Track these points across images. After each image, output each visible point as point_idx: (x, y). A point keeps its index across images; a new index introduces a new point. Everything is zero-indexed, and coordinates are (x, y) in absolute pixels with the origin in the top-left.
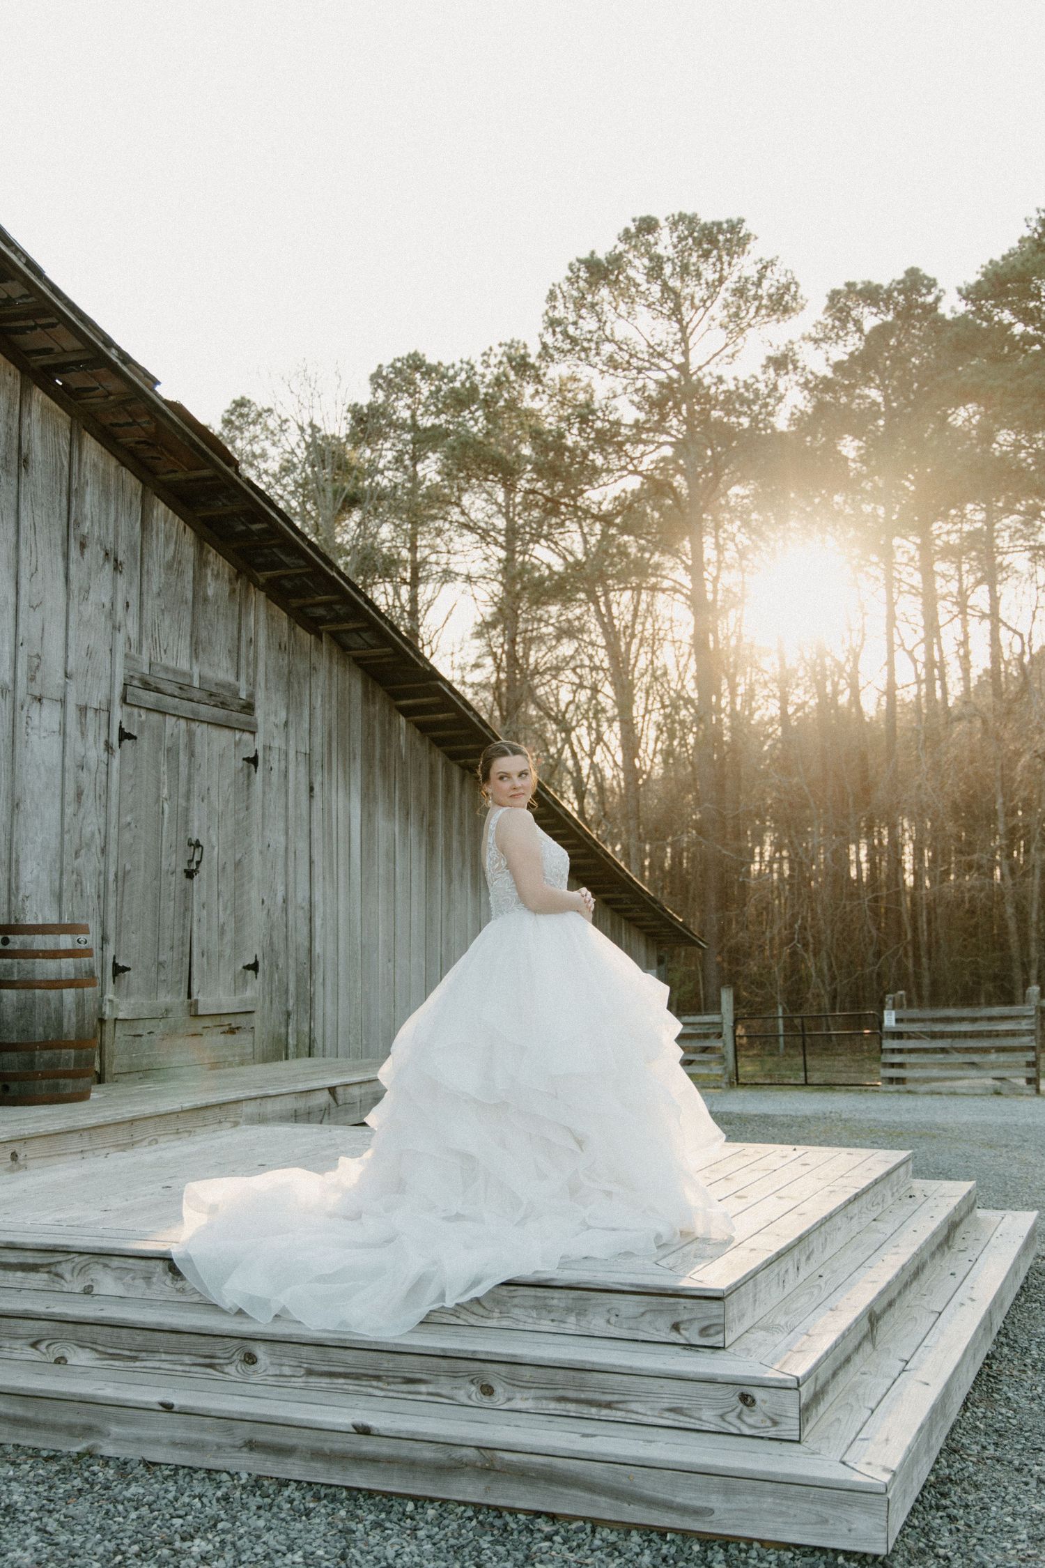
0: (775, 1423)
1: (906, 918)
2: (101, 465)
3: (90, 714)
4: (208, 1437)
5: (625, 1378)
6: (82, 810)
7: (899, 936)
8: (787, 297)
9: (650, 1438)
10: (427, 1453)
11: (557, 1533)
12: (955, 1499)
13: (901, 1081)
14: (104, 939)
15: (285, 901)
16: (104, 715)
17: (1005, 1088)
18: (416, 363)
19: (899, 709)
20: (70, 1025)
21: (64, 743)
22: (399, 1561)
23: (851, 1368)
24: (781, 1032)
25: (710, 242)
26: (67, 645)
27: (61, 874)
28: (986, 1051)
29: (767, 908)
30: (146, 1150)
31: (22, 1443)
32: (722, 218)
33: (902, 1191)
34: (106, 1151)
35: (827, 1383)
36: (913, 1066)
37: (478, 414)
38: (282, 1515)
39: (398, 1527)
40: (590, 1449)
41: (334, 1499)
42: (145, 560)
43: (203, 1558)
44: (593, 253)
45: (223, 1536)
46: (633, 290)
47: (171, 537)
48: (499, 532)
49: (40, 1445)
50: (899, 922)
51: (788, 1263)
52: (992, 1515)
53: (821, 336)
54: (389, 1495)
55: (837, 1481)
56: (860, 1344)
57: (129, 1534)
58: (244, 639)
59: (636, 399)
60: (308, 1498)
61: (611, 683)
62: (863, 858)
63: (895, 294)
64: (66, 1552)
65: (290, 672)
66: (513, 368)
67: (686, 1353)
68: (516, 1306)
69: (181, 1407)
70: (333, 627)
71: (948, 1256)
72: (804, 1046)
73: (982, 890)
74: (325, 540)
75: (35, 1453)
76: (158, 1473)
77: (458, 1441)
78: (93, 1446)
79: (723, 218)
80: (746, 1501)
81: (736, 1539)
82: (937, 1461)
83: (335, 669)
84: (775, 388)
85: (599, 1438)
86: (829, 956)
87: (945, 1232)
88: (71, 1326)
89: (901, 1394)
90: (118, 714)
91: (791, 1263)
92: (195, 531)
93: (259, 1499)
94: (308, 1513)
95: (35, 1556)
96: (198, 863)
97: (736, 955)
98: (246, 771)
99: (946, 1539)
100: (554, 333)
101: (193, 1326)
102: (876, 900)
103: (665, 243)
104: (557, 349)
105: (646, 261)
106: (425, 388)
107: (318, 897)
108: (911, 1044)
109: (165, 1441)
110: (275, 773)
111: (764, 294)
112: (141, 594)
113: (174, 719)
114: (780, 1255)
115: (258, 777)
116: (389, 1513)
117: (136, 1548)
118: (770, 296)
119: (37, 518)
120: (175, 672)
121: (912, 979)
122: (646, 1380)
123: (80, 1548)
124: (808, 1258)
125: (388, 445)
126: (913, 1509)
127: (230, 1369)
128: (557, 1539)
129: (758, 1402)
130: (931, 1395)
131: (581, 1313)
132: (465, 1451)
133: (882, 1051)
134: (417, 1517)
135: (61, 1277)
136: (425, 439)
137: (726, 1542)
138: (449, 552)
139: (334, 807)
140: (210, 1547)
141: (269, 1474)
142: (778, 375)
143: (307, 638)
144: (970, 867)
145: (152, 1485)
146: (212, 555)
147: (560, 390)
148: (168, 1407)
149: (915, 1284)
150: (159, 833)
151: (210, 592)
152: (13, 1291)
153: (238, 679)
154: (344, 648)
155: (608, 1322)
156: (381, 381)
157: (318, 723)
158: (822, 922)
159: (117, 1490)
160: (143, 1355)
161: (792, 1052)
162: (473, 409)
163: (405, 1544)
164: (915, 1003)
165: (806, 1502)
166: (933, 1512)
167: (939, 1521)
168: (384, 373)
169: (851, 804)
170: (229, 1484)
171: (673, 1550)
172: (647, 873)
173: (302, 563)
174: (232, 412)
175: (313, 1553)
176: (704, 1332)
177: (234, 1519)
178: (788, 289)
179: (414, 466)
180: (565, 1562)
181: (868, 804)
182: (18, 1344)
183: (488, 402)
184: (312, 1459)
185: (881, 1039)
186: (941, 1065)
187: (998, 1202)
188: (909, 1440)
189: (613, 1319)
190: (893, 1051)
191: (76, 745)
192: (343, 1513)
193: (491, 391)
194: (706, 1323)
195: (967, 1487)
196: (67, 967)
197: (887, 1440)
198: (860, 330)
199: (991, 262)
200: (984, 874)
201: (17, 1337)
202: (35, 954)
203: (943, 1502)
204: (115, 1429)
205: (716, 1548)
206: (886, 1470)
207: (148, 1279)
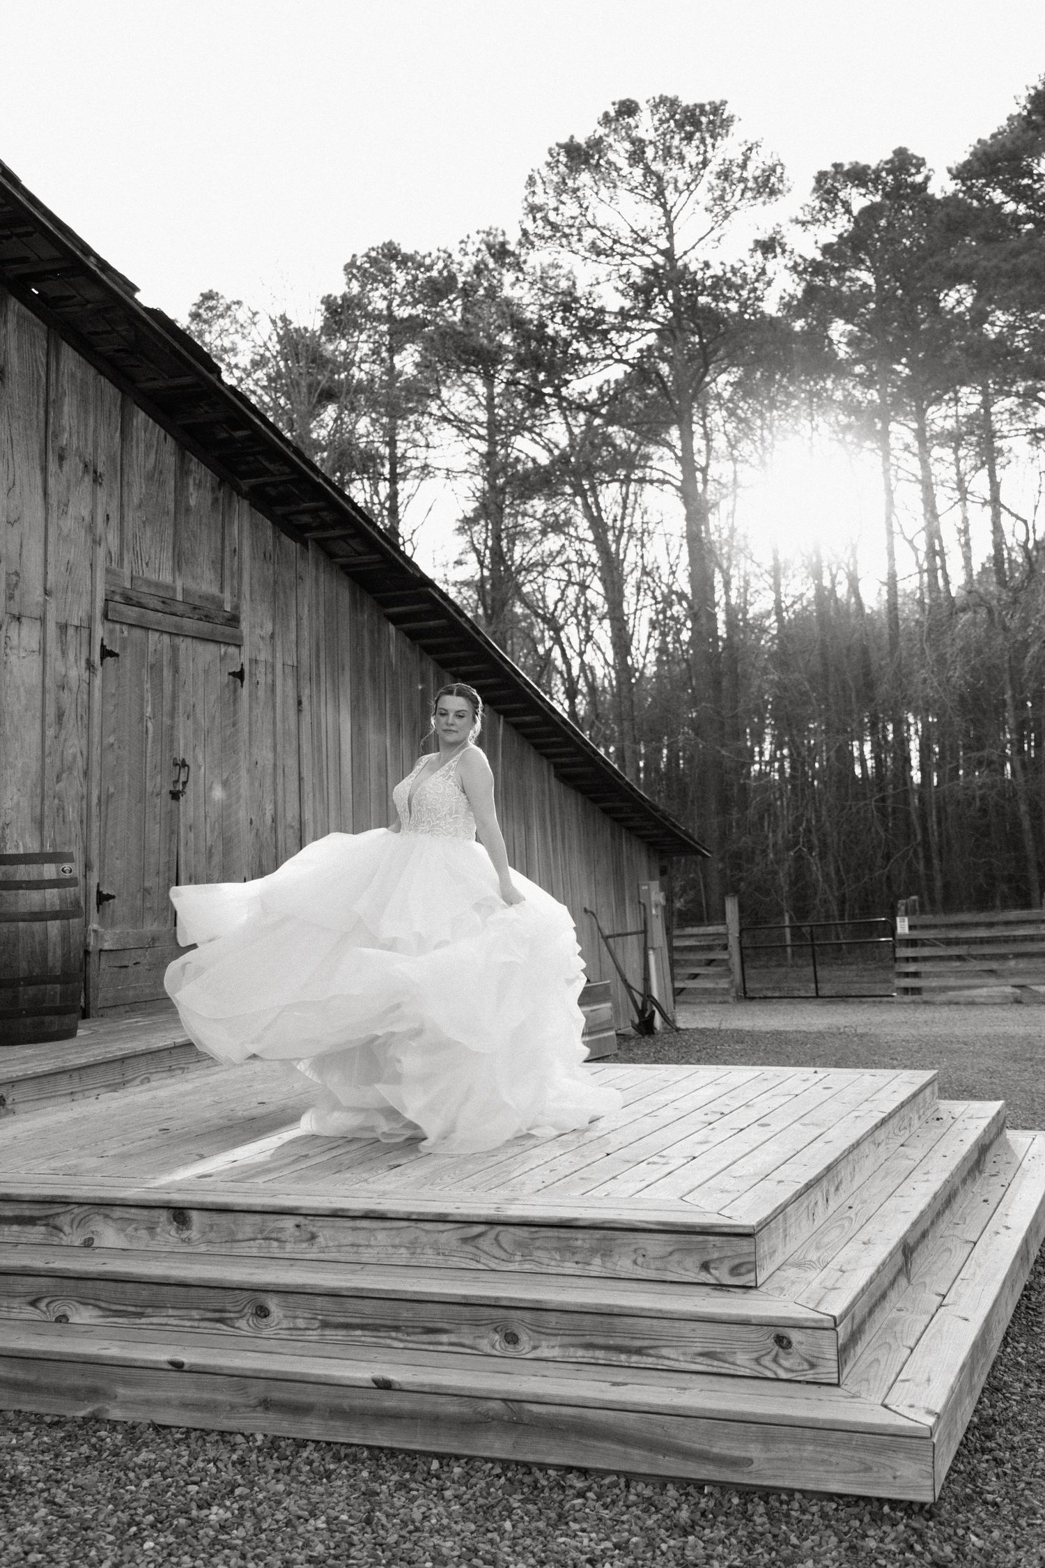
0: (813, 1366)
1: (914, 817)
2: (79, 375)
3: (71, 631)
4: (220, 1397)
5: (655, 1322)
6: (63, 732)
7: (909, 836)
8: (773, 179)
9: (683, 1385)
10: (451, 1408)
11: (590, 1489)
12: (1000, 1441)
13: (916, 991)
14: (88, 866)
15: (274, 820)
16: (85, 633)
17: (1026, 997)
18: (391, 252)
19: (900, 600)
20: (55, 957)
21: (44, 662)
22: (426, 1524)
23: (887, 1304)
24: (789, 942)
25: (692, 124)
26: (46, 560)
27: (43, 799)
28: (1004, 957)
29: (767, 809)
30: (138, 1089)
31: (26, 1408)
32: (704, 99)
33: (929, 1113)
34: (96, 1092)
35: (863, 1322)
36: (929, 975)
37: (456, 303)
38: (302, 1478)
39: (423, 1487)
40: (623, 1399)
41: (355, 1459)
42: (126, 469)
43: (222, 1527)
44: (572, 137)
45: (241, 1503)
46: (614, 174)
47: (151, 446)
48: (480, 424)
49: (42, 1410)
50: (908, 825)
51: (817, 1195)
52: (1040, 1457)
53: (809, 218)
54: (409, 1453)
55: (879, 1426)
56: (895, 1279)
57: (142, 1503)
58: (227, 549)
59: (621, 286)
60: (328, 1458)
61: (600, 579)
62: (868, 755)
63: (884, 174)
64: (78, 1524)
65: (275, 582)
66: (493, 256)
67: (717, 1293)
68: (538, 1248)
69: (192, 1365)
70: (319, 534)
71: (979, 1181)
72: (814, 956)
73: (993, 786)
74: (300, 436)
75: (38, 1420)
76: (169, 1437)
77: (484, 1394)
78: (99, 1410)
79: (705, 101)
80: (786, 1450)
81: (776, 1490)
82: (980, 1402)
83: (322, 577)
84: (763, 272)
85: (629, 1387)
86: (836, 861)
87: (976, 1156)
88: (72, 1283)
89: (939, 1331)
90: (100, 631)
91: (819, 1194)
92: (175, 439)
93: (276, 1462)
94: (328, 1475)
95: (45, 1530)
96: (185, 783)
97: (738, 860)
98: (232, 687)
99: (994, 1485)
100: (535, 220)
101: (200, 1279)
102: (883, 799)
103: (646, 125)
104: (536, 235)
105: (628, 146)
106: (401, 278)
107: (308, 815)
108: (926, 952)
109: (176, 1402)
110: (262, 687)
111: (750, 177)
112: (122, 506)
113: (157, 635)
114: (809, 1186)
115: (245, 692)
116: (412, 1473)
117: (151, 1518)
118: (756, 179)
119: (14, 431)
120: (157, 585)
121: (923, 883)
122: (677, 1324)
123: (93, 1520)
124: (837, 1189)
125: (364, 337)
126: (958, 1454)
127: (242, 1323)
128: (590, 1495)
129: (794, 1344)
130: (972, 1331)
131: (606, 1254)
132: (492, 1404)
133: (896, 960)
134: (443, 1476)
135: (58, 1229)
136: (403, 331)
137: (767, 1493)
138: (427, 446)
139: (323, 720)
140: (229, 1515)
141: (286, 1435)
142: (766, 259)
143: (292, 546)
144: (980, 763)
145: (163, 1449)
146: (194, 464)
147: (542, 278)
148: (178, 1366)
149: (947, 1212)
150: (143, 754)
151: (192, 502)
152: (9, 1247)
153: (222, 591)
154: (331, 555)
155: (635, 1262)
156: (355, 271)
157: (305, 634)
158: (828, 824)
159: (127, 1457)
160: (149, 1310)
161: (800, 962)
162: (451, 297)
163: (432, 1505)
164: (928, 908)
165: (849, 1449)
166: (978, 1455)
167: (985, 1465)
168: (358, 263)
169: (854, 699)
170: (244, 1446)
171: (711, 1504)
172: (642, 776)
173: (287, 470)
174: (199, 306)
175: (336, 1518)
176: (734, 1271)
177: (252, 1484)
178: (774, 171)
179: (391, 359)
180: (600, 1519)
181: (872, 700)
182: (16, 1303)
183: (467, 291)
184: (332, 1418)
185: (894, 947)
186: (958, 974)
187: (1026, 1120)
188: (951, 1379)
189: (640, 1260)
190: (907, 959)
191: (57, 665)
192: (365, 1474)
193: (469, 279)
194: (737, 1261)
195: (1012, 1428)
196: (52, 896)
197: (929, 1380)
198: (848, 211)
199: (979, 141)
200: (995, 770)
201: (12, 1295)
202: (19, 885)
203: (988, 1444)
204: (121, 1391)
205: (756, 1500)
206: (930, 1412)
207: (151, 1229)
